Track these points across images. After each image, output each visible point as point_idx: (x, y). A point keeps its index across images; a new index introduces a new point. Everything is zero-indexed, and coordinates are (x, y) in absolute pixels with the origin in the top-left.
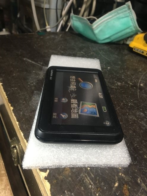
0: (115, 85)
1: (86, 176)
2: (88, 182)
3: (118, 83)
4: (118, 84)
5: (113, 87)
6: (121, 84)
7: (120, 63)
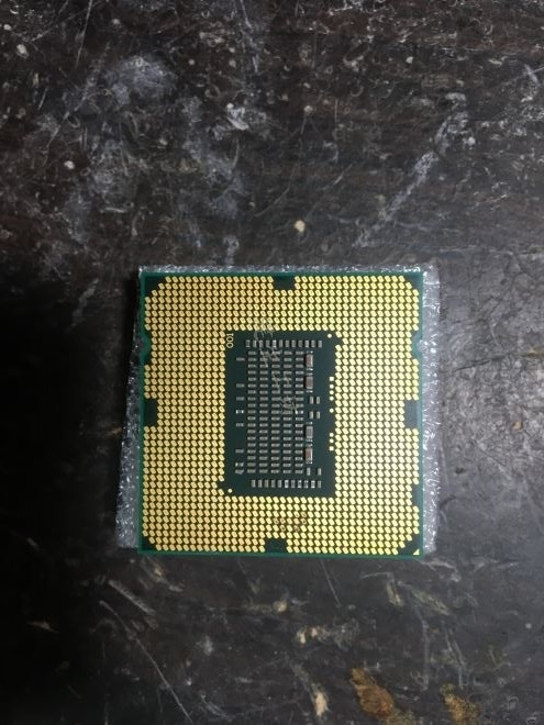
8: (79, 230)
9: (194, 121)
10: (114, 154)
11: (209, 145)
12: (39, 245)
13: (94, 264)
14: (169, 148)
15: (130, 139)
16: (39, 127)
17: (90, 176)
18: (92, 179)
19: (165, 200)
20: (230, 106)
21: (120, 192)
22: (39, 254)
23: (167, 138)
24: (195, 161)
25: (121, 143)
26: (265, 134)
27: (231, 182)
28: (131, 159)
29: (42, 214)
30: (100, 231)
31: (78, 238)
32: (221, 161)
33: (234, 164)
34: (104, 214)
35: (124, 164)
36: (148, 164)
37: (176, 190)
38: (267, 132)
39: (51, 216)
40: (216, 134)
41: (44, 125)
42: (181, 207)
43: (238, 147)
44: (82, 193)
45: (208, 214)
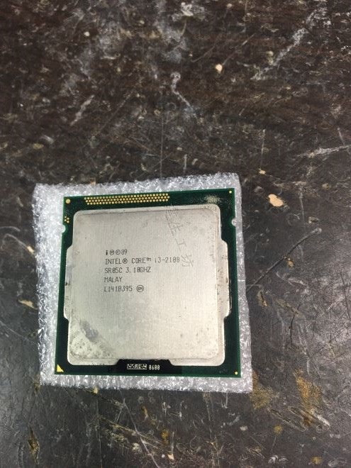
8: (87, 68)
9: (161, 11)
10: (113, 28)
11: (169, 23)
12: (63, 76)
13: (93, 87)
14: (144, 26)
15: (123, 21)
16: (73, 15)
17: (98, 40)
18: (99, 42)
19: (139, 52)
20: (183, 4)
21: (114, 48)
22: (62, 81)
23: (145, 20)
24: (159, 32)
25: (118, 23)
26: (202, 18)
27: (179, 43)
28: (123, 31)
29: (68, 60)
30: (99, 69)
31: (86, 72)
32: (175, 32)
33: (182, 34)
34: (103, 60)
35: (118, 33)
36: (132, 33)
37: (146, 47)
38: (204, 17)
39: (72, 60)
40: (173, 18)
41: (76, 14)
42: (148, 57)
43: (185, 25)
44: (92, 49)
45: (163, 60)
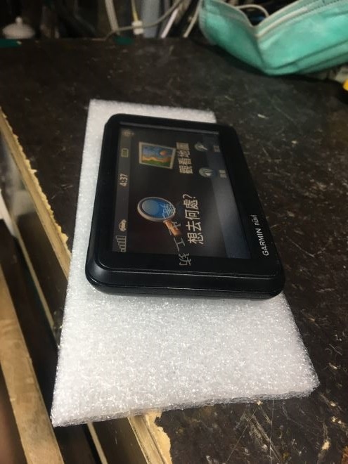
0: (313, 189)
1: (253, 420)
2: (260, 436)
3: (318, 183)
4: (318, 187)
5: (307, 194)
6: (325, 186)
7: (321, 131)
